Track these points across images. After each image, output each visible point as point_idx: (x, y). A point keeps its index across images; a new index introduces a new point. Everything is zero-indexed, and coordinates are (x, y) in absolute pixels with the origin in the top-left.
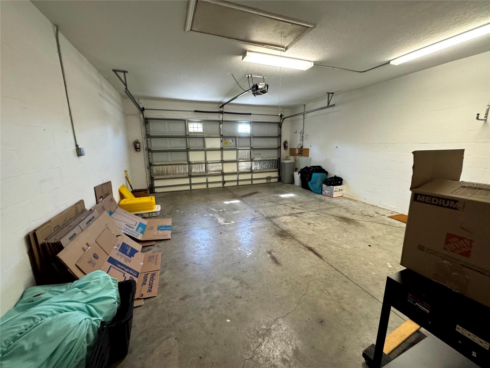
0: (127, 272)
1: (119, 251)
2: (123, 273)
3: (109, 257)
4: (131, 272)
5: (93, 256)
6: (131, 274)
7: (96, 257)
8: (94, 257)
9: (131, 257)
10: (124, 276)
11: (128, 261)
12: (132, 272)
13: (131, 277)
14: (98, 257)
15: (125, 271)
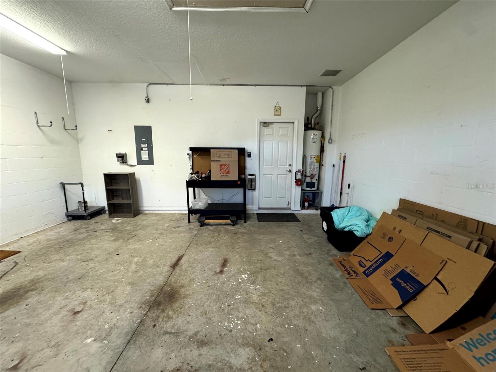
0: (372, 265)
1: (403, 269)
2: (372, 261)
3: (394, 254)
4: (371, 269)
5: (390, 236)
6: (369, 268)
7: (390, 239)
8: (390, 238)
9: (391, 280)
10: (369, 260)
11: (386, 273)
12: (371, 271)
13: (366, 266)
14: (390, 242)
15: (373, 264)
